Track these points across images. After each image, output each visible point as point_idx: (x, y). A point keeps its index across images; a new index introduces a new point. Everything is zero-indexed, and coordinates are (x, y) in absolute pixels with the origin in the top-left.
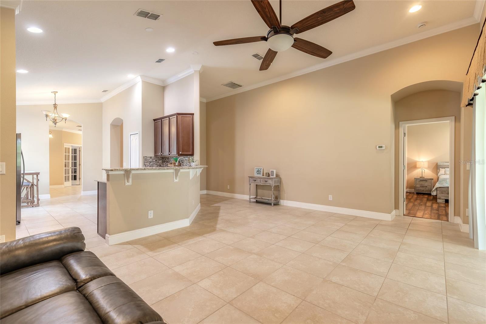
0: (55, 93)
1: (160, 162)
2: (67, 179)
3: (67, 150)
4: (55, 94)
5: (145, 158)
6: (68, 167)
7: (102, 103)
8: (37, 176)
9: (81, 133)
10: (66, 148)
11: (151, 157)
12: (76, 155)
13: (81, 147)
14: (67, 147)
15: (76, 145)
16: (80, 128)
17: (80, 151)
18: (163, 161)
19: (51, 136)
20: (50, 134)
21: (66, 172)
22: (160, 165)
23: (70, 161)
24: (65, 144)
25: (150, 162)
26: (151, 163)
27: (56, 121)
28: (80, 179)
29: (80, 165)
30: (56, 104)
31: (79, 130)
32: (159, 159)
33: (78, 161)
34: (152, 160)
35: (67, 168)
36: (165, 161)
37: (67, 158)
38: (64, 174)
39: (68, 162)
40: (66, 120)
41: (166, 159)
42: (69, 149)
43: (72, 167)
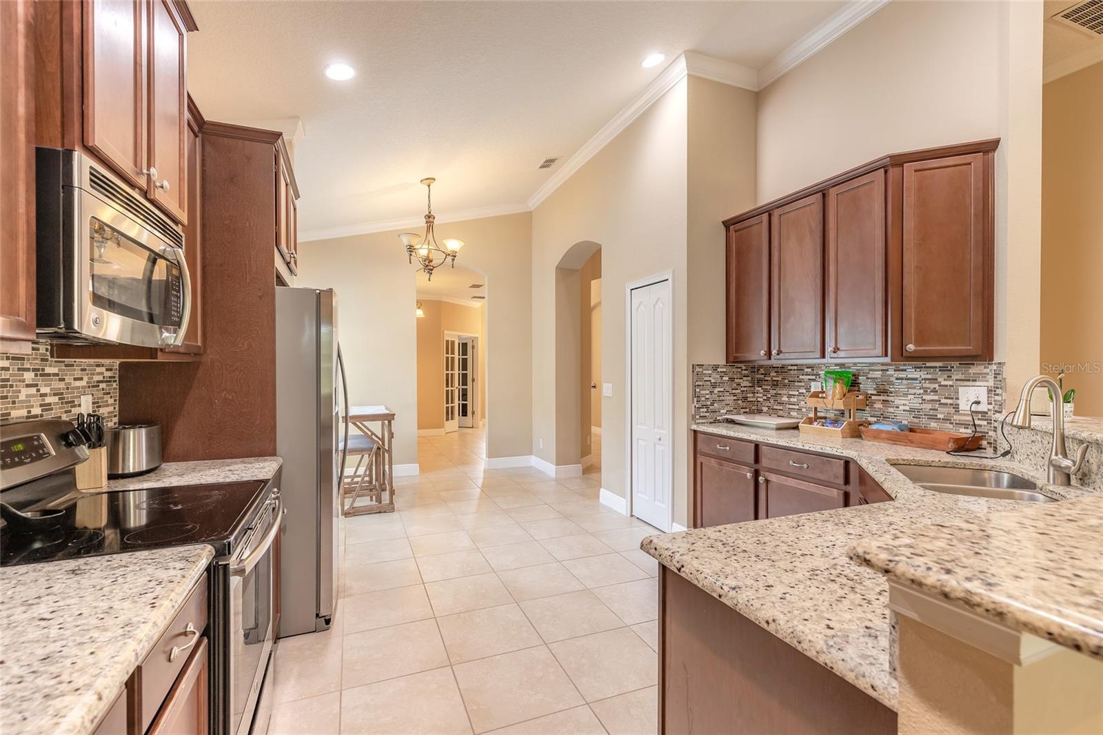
0: (429, 181)
1: (745, 383)
2: (449, 414)
3: (450, 346)
4: (429, 186)
5: (698, 369)
6: (452, 386)
7: (531, 212)
8: (390, 422)
9: (477, 304)
10: (447, 341)
11: (715, 368)
12: (466, 357)
13: (477, 337)
14: (450, 339)
15: (466, 335)
16: (477, 292)
17: (473, 347)
18: (752, 381)
19: (420, 313)
20: (419, 308)
21: (449, 397)
22: (744, 395)
23: (456, 372)
24: (446, 332)
25: (714, 386)
26: (716, 391)
27: (431, 264)
28: (473, 413)
29: (473, 380)
30: (432, 213)
31: (474, 297)
32: (741, 373)
33: (469, 372)
34: (718, 376)
35: (450, 388)
36: (760, 383)
37: (449, 364)
38: (445, 403)
39: (452, 374)
40: (453, 260)
41: (765, 375)
42: (453, 343)
43: (459, 385)
